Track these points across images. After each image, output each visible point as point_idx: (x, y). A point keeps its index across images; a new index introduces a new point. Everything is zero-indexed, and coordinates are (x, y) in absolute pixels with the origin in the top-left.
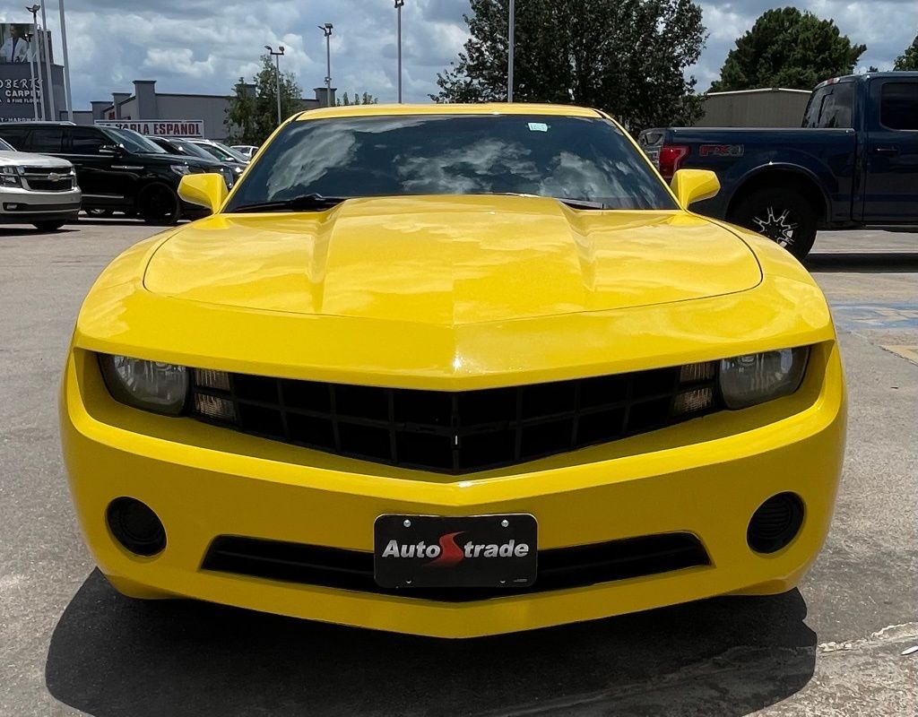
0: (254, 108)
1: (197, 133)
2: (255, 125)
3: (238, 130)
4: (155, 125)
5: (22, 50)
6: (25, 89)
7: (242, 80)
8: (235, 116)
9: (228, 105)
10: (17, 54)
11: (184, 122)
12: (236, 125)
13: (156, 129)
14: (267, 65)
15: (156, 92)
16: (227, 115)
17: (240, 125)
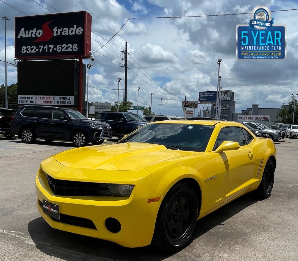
0: (287, 112)
1: (268, 119)
2: (287, 117)
3: (280, 119)
4: (255, 117)
5: (226, 97)
6: (225, 107)
7: (284, 104)
8: (280, 115)
9: (278, 111)
10: (224, 98)
11: (264, 116)
12: (280, 117)
13: (255, 118)
14: (293, 99)
15: (258, 108)
16: (278, 114)
17: (281, 117)
